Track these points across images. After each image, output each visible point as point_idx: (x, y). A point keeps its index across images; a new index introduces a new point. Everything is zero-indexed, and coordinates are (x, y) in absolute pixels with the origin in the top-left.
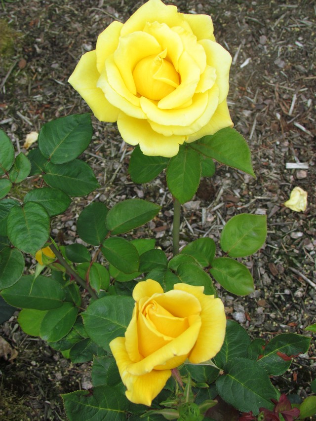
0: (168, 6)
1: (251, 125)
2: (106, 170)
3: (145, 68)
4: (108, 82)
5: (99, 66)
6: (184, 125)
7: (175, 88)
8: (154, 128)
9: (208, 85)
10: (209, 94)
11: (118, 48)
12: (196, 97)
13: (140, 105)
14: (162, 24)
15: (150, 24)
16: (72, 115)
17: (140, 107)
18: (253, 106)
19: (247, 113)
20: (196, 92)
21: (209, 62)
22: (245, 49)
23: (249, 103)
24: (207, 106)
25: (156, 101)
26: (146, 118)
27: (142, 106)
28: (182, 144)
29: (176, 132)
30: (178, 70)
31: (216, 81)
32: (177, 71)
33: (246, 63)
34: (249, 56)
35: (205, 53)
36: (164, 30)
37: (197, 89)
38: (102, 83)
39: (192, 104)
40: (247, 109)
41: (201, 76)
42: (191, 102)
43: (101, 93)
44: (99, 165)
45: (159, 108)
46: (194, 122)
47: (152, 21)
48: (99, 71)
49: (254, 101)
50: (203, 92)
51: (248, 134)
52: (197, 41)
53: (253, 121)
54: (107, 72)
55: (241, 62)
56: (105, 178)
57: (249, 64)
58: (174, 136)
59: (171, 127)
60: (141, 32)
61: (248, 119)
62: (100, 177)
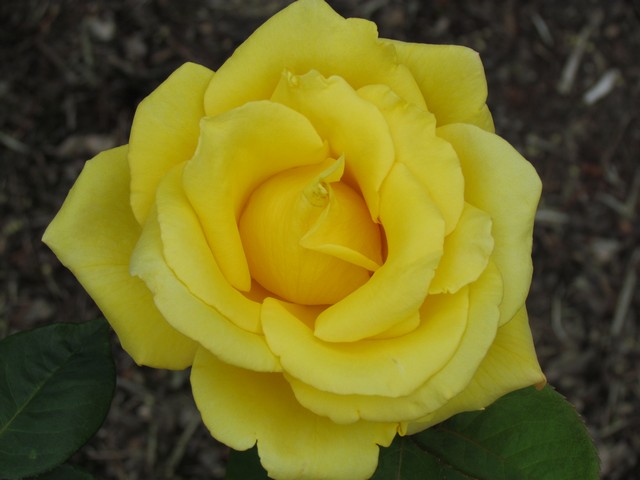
0: (350, 19)
1: (617, 289)
2: (154, 429)
3: (279, 207)
4: (164, 260)
5: (136, 202)
6: (395, 393)
7: (371, 274)
8: (304, 399)
9: (468, 268)
10: (470, 296)
11: (197, 153)
12: (431, 306)
13: (261, 327)
14: (331, 78)
15: (294, 80)
16: (54, 326)
17: (261, 334)
18: (625, 227)
19: (605, 250)
20: (431, 293)
21: (471, 195)
22: (601, 42)
23: (613, 216)
24: (464, 334)
25: (311, 310)
26: (278, 369)
27: (265, 330)
28: (386, 444)
29: (370, 412)
30: (379, 219)
31: (495, 257)
32: (375, 220)
33: (604, 87)
34: (612, 64)
35: (459, 170)
36: (335, 95)
37: (434, 283)
38: (148, 263)
39: (418, 328)
40: (605, 236)
41: (448, 240)
42: (416, 321)
43: (144, 292)
44: (134, 411)
45: (317, 340)
46: (426, 383)
47: (300, 70)
48: (139, 215)
49: (626, 209)
50: (453, 291)
51: (609, 316)
52: (437, 126)
53: (623, 275)
54: (163, 227)
55: (588, 82)
56: (151, 455)
57: (615, 90)
58: (362, 423)
59: (355, 398)
60: (265, 102)
61: (607, 268)
62: (134, 451)
